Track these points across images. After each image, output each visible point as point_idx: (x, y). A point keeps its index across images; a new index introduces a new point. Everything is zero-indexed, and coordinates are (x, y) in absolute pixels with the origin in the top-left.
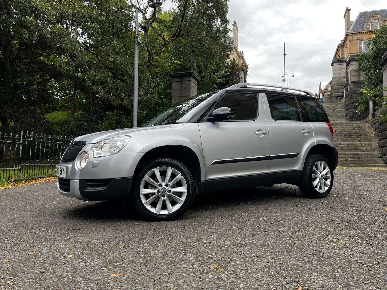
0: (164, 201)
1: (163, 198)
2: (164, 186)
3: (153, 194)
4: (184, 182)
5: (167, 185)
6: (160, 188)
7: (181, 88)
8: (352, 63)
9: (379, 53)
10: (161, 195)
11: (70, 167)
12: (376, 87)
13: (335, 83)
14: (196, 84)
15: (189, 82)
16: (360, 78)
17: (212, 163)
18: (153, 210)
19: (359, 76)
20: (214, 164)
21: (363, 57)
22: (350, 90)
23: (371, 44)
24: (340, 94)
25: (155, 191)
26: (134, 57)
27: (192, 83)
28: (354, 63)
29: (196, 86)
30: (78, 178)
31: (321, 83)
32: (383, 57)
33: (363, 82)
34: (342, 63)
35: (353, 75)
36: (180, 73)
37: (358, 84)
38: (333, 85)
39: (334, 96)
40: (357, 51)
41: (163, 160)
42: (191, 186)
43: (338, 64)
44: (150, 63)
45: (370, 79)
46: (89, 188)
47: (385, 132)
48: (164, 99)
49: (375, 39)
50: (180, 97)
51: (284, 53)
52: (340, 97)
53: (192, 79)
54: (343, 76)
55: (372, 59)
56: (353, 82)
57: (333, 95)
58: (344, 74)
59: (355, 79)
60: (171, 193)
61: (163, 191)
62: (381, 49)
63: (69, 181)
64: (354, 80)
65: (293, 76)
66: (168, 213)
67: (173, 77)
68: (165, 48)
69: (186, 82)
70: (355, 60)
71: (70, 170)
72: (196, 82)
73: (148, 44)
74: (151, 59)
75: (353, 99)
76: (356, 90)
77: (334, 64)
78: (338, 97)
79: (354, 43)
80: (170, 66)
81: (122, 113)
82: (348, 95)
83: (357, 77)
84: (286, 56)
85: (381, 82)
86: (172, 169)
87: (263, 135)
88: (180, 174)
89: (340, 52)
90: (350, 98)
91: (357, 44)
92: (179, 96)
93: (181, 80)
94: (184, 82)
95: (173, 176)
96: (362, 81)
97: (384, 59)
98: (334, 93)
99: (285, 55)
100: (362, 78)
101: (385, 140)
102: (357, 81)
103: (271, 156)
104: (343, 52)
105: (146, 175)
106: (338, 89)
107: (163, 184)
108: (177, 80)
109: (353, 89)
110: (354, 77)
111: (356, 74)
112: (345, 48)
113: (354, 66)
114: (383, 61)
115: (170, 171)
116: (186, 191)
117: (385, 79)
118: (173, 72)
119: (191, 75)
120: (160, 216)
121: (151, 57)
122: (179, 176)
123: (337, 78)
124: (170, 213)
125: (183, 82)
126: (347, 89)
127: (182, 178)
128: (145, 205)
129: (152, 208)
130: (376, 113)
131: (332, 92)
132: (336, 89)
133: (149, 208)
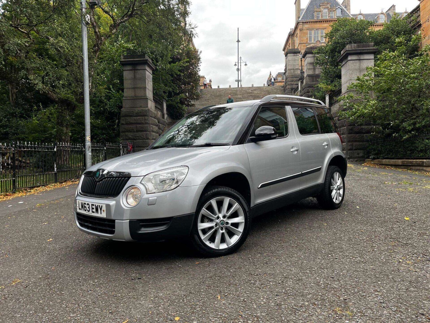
0: (223, 234)
1: (221, 232)
2: (222, 219)
3: (211, 228)
4: (241, 212)
5: (224, 217)
6: (218, 221)
7: (135, 78)
8: (308, 55)
9: (337, 47)
10: (218, 228)
11: (113, 205)
12: (332, 82)
13: (290, 75)
14: (152, 73)
15: (144, 71)
16: (315, 71)
17: (259, 186)
18: (212, 246)
19: (314, 69)
20: (261, 187)
21: (320, 50)
22: (306, 84)
23: (328, 37)
24: (294, 86)
25: (212, 224)
26: (82, 41)
27: (147, 73)
28: (310, 55)
29: (152, 76)
30: (128, 218)
31: (270, 73)
32: (342, 52)
33: (318, 76)
34: (295, 55)
35: (309, 68)
36: (132, 60)
37: (314, 77)
38: (288, 77)
39: (288, 89)
40: (307, 41)
41: (219, 189)
42: (248, 215)
43: (292, 55)
44: (98, 47)
45: (327, 73)
46: (143, 229)
47: (343, 128)
48: (112, 89)
49: (332, 32)
50: (134, 88)
51: (238, 40)
52: (294, 90)
53: (148, 68)
54: (297, 68)
55: (330, 53)
56: (309, 76)
57: (288, 87)
58: (297, 65)
59: (311, 72)
60: (229, 225)
61: (222, 224)
62: (338, 43)
63: (113, 221)
64: (310, 74)
65: (246, 65)
66: (227, 247)
67: (123, 64)
68: (115, 29)
69: (141, 71)
70: (312, 53)
71: (114, 209)
72: (151, 72)
73: (95, 23)
74: (99, 43)
75: (309, 92)
76: (312, 84)
77: (289, 55)
78: (292, 90)
79: (304, 33)
80: (117, 50)
81: (64, 109)
82: (304, 89)
83: (312, 70)
84: (239, 43)
85: (339, 77)
86: (229, 198)
87: (296, 152)
88: (237, 204)
89: (290, 42)
90: (306, 92)
91: (307, 34)
92: (132, 87)
93: (134, 69)
94: (138, 71)
95: (230, 206)
96: (317, 74)
97: (344, 55)
98: (288, 85)
99: (238, 41)
100: (317, 72)
101: (343, 136)
102: (313, 74)
103: (303, 172)
104: (293, 41)
105: (203, 208)
106: (292, 81)
107: (221, 216)
108: (129, 68)
109: (309, 83)
110: (310, 70)
111: (311, 67)
112: (295, 37)
113: (309, 59)
114: (342, 56)
115: (227, 201)
116: (244, 221)
117: (344, 74)
118: (124, 59)
119: (145, 63)
120: (220, 251)
121: (99, 40)
122: (236, 206)
123: (291, 69)
124: (230, 246)
125: (136, 71)
126: (302, 82)
127: (239, 207)
128: (203, 241)
129: (210, 243)
130: (332, 108)
131: (287, 84)
132: (291, 81)
133: (208, 243)
